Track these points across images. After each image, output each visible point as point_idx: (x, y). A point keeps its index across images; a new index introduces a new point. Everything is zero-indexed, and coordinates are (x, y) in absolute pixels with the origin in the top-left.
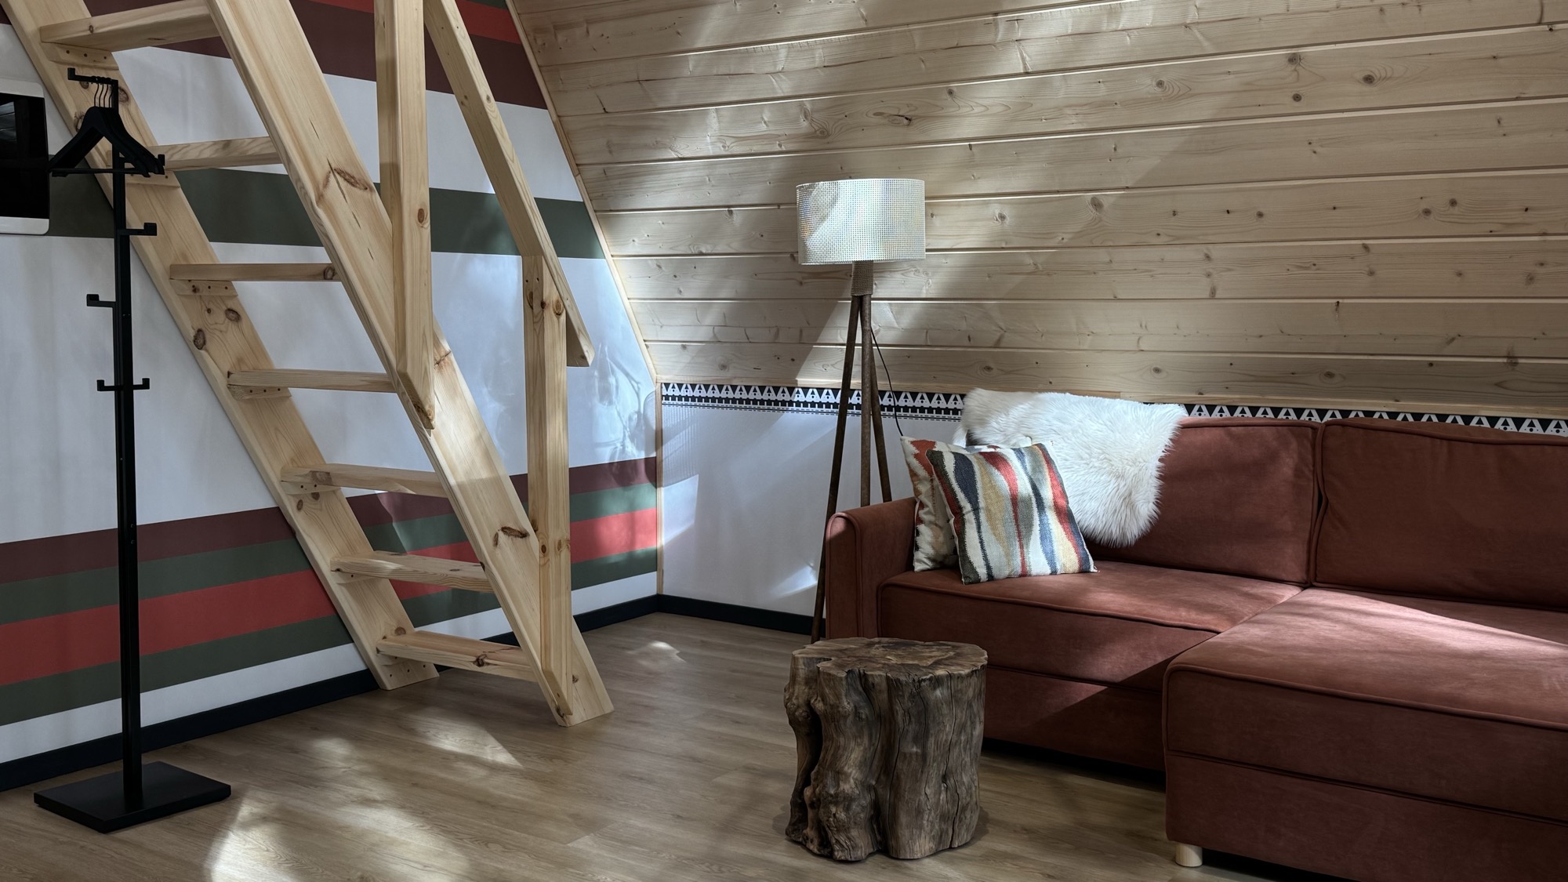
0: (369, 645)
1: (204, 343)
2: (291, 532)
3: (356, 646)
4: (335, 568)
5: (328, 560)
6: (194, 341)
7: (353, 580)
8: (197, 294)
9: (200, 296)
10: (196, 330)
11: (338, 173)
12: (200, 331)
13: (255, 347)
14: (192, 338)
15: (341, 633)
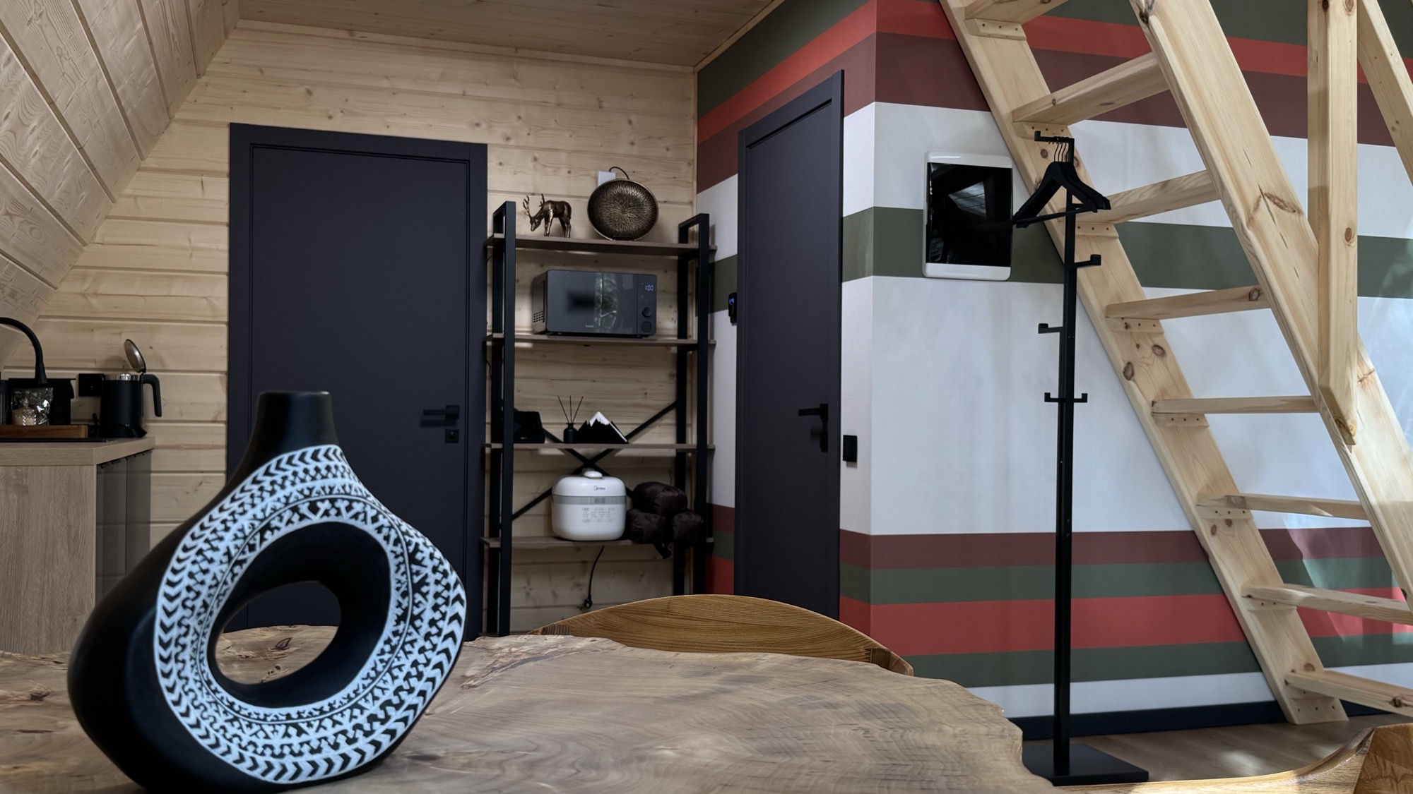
0: (1278, 674)
1: (1133, 374)
2: (1205, 555)
3: (1265, 677)
4: (1245, 594)
5: (1239, 585)
6: (1124, 373)
7: (1263, 608)
8: (1128, 331)
9: (1131, 333)
10: (1126, 363)
11: (1269, 197)
12: (1129, 363)
13: (1178, 380)
14: (1123, 370)
15: (1250, 661)
